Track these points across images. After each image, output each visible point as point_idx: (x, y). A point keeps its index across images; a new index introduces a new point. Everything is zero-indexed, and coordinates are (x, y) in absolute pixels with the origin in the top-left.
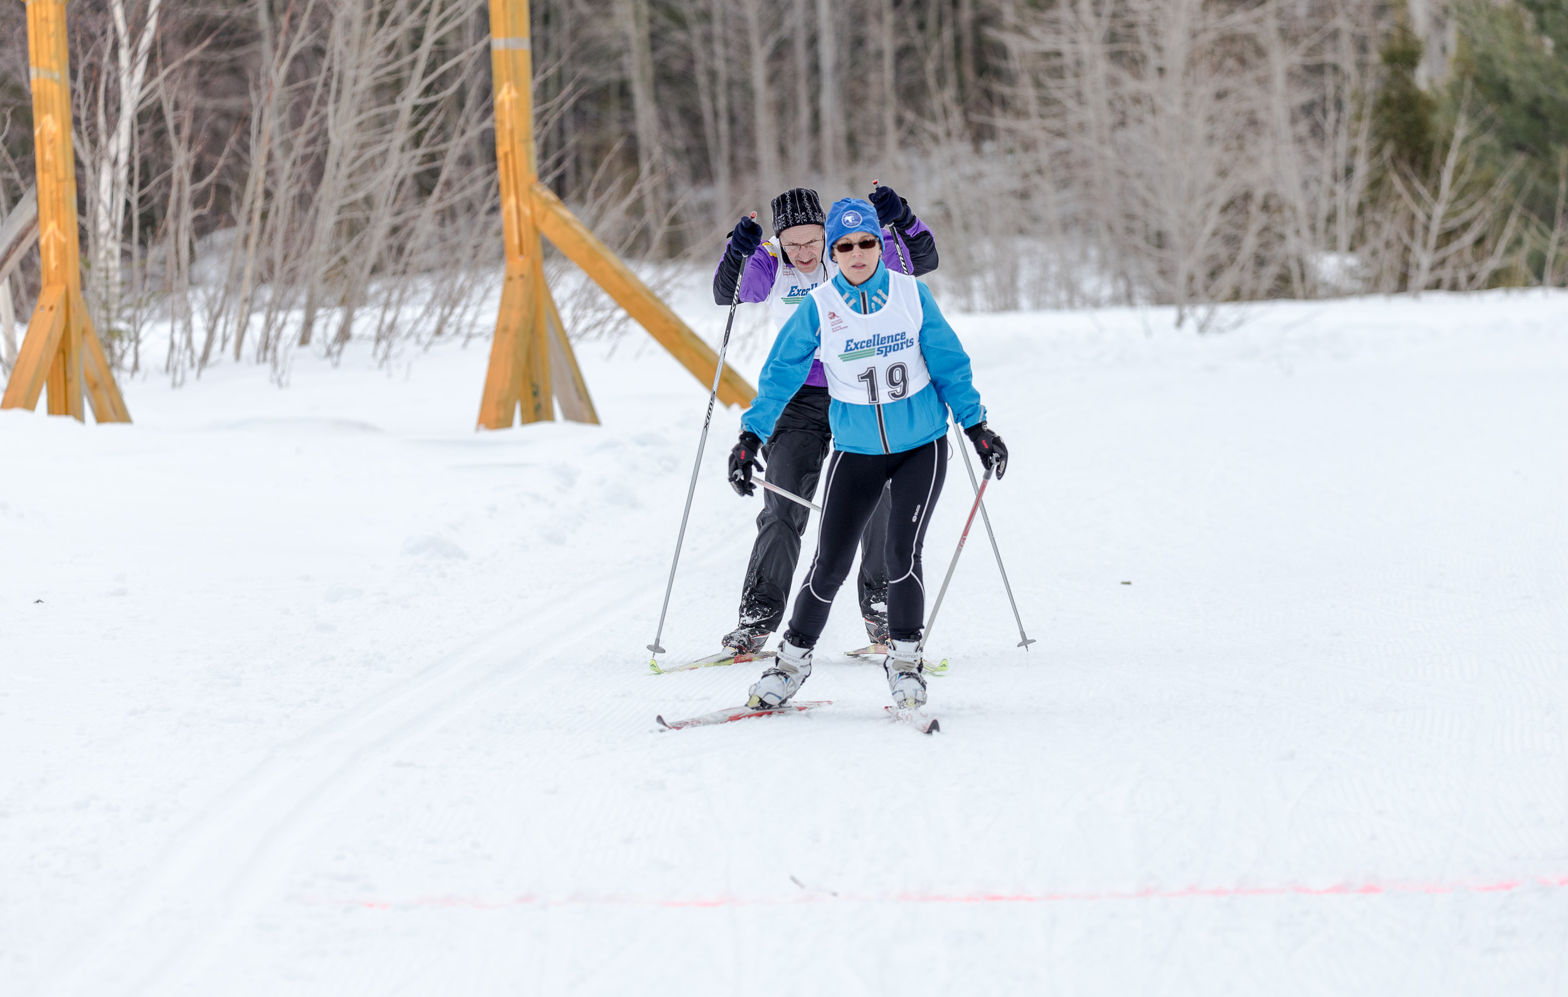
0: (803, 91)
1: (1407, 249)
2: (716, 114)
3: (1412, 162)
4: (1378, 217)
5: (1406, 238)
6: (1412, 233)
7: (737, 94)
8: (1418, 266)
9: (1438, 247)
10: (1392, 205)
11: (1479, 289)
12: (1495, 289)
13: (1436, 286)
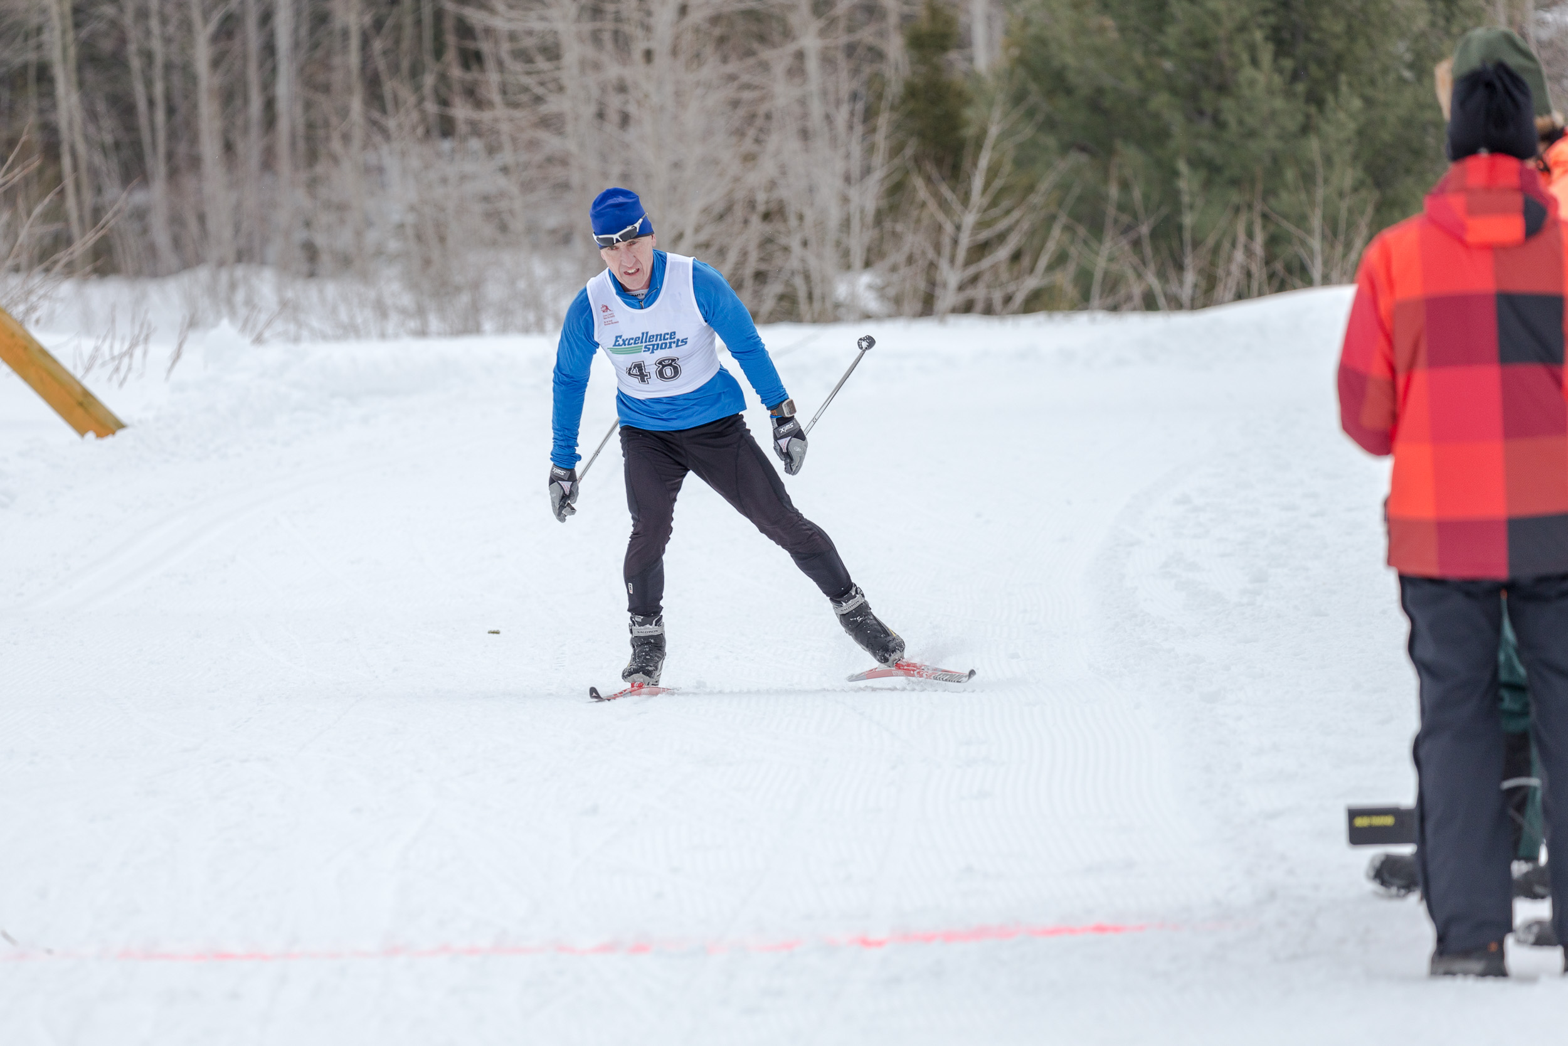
0: (253, 76)
1: (932, 266)
2: (151, 103)
3: (939, 162)
4: (899, 227)
5: (931, 254)
6: (938, 248)
7: (177, 79)
8: (945, 285)
9: (968, 263)
10: (915, 213)
11: (1016, 313)
12: (1034, 313)
13: (967, 308)
